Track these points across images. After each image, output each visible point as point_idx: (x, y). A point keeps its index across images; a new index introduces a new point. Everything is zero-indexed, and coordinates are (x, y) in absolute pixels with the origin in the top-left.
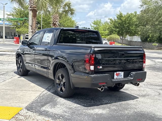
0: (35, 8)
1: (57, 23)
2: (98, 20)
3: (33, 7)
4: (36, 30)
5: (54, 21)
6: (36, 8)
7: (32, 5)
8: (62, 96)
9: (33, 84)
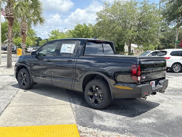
0: (11, 16)
1: (26, 32)
2: (56, 30)
3: (10, 15)
4: (12, 39)
5: (23, 30)
6: (13, 17)
7: (8, 13)
8: (97, 108)
9: (49, 98)
